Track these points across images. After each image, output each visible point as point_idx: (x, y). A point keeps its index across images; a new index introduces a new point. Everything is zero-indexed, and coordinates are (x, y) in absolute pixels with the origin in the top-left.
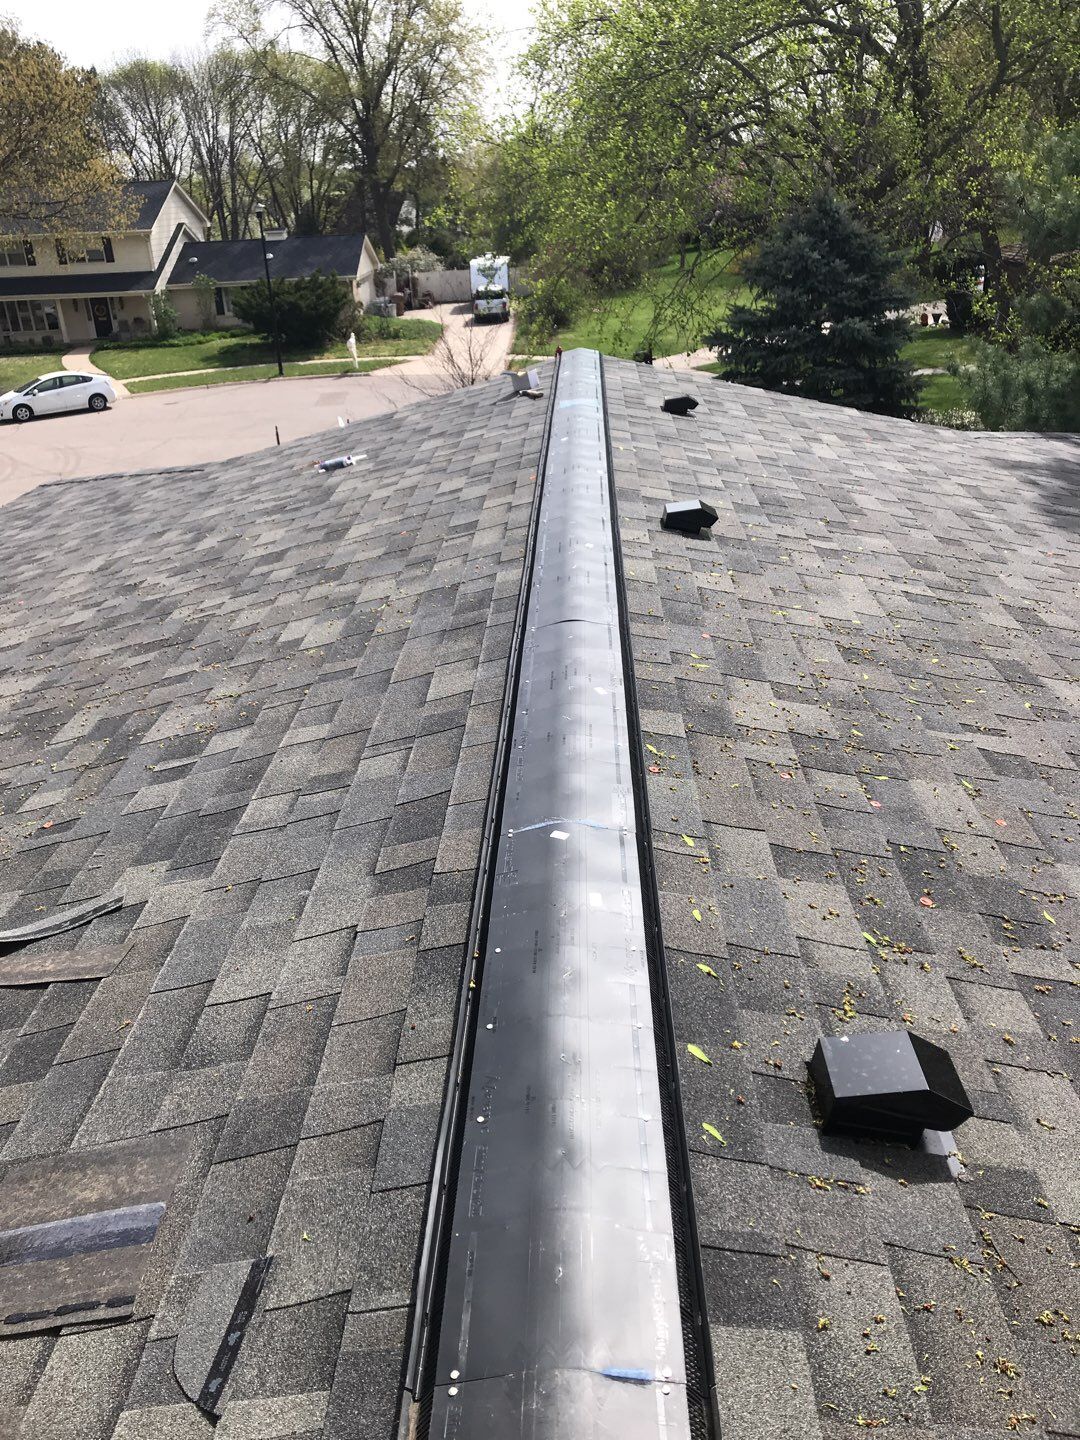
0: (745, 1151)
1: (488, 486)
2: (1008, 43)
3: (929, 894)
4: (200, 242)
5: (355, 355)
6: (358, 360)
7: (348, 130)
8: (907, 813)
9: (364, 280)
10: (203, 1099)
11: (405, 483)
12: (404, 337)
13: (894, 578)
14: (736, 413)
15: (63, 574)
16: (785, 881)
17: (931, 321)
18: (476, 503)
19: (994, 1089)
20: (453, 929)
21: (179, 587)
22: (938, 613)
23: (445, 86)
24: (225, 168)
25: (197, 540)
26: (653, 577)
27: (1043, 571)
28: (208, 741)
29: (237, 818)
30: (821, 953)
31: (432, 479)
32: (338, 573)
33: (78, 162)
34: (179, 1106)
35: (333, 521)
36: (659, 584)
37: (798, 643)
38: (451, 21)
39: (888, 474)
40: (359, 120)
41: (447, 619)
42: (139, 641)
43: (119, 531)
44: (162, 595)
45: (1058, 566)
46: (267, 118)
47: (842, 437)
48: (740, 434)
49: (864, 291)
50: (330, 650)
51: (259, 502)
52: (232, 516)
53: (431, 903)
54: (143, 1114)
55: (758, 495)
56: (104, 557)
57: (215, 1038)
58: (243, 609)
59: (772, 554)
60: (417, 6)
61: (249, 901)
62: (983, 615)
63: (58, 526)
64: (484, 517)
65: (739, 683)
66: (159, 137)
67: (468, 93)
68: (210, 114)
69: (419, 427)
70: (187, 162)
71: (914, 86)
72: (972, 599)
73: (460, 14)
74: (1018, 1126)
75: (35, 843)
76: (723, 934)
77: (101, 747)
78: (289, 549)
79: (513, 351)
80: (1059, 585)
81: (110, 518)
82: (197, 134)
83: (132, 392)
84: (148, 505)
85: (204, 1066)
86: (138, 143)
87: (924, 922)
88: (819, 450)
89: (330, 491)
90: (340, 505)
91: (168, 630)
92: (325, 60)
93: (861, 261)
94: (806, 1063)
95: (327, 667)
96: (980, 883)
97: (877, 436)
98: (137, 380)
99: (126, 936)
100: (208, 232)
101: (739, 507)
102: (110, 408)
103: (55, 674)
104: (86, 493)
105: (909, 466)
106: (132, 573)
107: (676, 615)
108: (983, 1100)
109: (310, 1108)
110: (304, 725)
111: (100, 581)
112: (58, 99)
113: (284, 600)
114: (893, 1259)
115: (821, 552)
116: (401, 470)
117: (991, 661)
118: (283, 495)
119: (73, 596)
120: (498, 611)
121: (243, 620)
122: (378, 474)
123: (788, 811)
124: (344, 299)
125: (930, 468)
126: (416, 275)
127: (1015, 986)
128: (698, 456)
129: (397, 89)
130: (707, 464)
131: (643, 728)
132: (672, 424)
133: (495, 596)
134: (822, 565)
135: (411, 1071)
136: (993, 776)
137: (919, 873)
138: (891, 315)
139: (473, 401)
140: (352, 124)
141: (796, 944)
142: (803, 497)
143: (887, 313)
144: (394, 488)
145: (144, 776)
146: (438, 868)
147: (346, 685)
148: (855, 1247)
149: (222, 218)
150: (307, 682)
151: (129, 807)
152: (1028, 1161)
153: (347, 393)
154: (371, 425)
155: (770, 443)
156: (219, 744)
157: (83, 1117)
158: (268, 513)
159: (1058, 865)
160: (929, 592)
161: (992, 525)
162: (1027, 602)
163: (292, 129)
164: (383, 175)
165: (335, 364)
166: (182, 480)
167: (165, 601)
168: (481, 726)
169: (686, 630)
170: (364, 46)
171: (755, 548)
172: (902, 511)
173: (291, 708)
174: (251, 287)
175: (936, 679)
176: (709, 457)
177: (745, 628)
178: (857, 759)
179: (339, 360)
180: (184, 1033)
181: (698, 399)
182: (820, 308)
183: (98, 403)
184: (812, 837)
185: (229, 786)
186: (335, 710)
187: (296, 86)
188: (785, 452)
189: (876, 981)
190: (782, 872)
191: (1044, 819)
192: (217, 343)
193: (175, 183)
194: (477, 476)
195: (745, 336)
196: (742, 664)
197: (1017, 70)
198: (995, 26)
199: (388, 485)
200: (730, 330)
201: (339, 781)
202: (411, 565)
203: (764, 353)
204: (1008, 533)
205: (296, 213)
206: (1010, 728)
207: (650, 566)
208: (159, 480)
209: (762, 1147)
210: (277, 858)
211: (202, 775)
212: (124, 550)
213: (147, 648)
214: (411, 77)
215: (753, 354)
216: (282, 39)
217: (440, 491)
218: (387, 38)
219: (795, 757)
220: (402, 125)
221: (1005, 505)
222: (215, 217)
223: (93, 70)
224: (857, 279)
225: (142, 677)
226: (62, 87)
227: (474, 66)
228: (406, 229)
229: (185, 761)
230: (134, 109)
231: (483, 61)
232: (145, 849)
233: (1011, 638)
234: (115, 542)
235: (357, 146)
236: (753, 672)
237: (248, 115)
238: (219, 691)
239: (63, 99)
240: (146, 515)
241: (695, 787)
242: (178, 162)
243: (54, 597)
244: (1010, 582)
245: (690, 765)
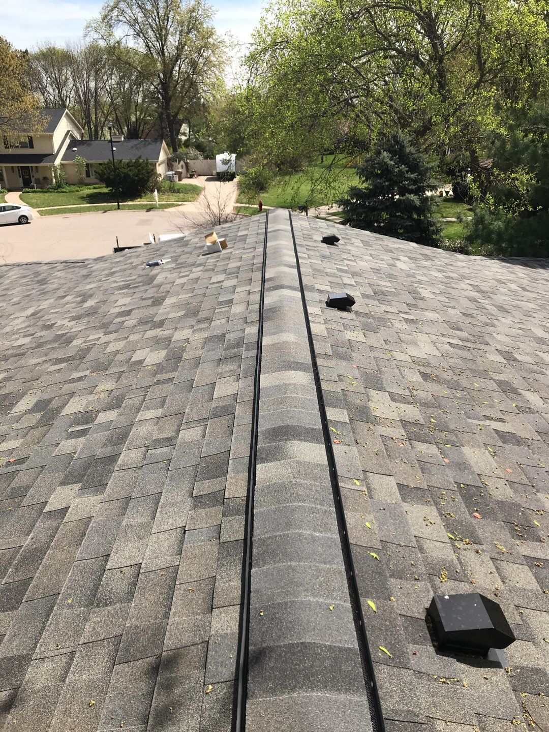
0: (400, 662)
1: (236, 280)
2: (485, 63)
3: (477, 511)
4: (78, 141)
5: (157, 201)
6: (158, 203)
7: (155, 88)
8: (462, 466)
9: (162, 163)
10: (107, 625)
11: (193, 276)
12: (182, 192)
13: (443, 335)
14: (357, 244)
15: (11, 317)
16: (406, 504)
17: (444, 194)
18: (232, 290)
19: (521, 623)
20: (238, 531)
21: (75, 327)
22: (466, 354)
23: (205, 68)
24: (92, 102)
25: (84, 301)
26: (326, 334)
27: (514, 332)
28: (96, 416)
29: (116, 461)
30: (427, 545)
31: (207, 275)
32: (161, 324)
33: (17, 98)
34: (94, 629)
35: (156, 295)
36: (329, 337)
37: (399, 370)
38: (209, 37)
39: (434, 278)
40: (161, 82)
41: (220, 352)
42: (55, 356)
43: (42, 294)
44: (66, 331)
45: (521, 329)
46: (114, 80)
47: (410, 258)
48: (361, 256)
49: (415, 182)
50: (159, 368)
51: (115, 282)
52: (101, 289)
53: (224, 515)
54: (74, 634)
55: (372, 289)
56: (34, 308)
57: (112, 589)
58: (111, 342)
59: (382, 322)
60: (192, 28)
61: (125, 509)
62: (488, 355)
63: (7, 289)
64: (236, 297)
65: (373, 393)
66: (59, 85)
67: (217, 72)
68: (85, 76)
69: (198, 245)
70: (72, 100)
71: (439, 82)
72: (482, 347)
73: (213, 34)
74: (535, 643)
75: (5, 470)
76: (379, 536)
77: (38, 416)
78: (134, 309)
79: (237, 202)
80: (521, 339)
81: (35, 286)
82: (78, 85)
83: (41, 215)
84: (56, 280)
85: (107, 605)
86: (47, 89)
87: (476, 527)
88: (400, 265)
89: (153, 278)
90: (159, 286)
91: (70, 351)
92: (145, 52)
93: (414, 167)
94: (426, 609)
95: (159, 377)
96: (501, 504)
97: (427, 257)
98: (44, 209)
99: (59, 527)
100: (82, 135)
101: (365, 296)
102: (30, 223)
103: (11, 374)
104: (22, 271)
105: (444, 274)
106: (51, 318)
107: (339, 355)
108: (516, 629)
109: (167, 633)
110: (148, 409)
111: (33, 321)
112: (7, 66)
113: (132, 338)
114: (480, 722)
115: (407, 320)
116: (190, 268)
117: (494, 380)
118: (128, 279)
119: (18, 329)
120: (247, 349)
121: (112, 348)
122: (178, 270)
123: (404, 465)
124: (152, 172)
125: (454, 275)
126: (188, 161)
127: (525, 563)
128: (341, 267)
129: (181, 68)
130: (346, 272)
131: (328, 418)
132: (327, 250)
133: (245, 341)
134: (407, 327)
135: (221, 613)
136: (502, 444)
137: (471, 499)
138: (429, 194)
139: (225, 233)
140: (158, 85)
141: (414, 539)
142: (394, 290)
143: (427, 192)
144: (187, 278)
145: (63, 434)
146: (227, 496)
147: (170, 387)
148: (460, 717)
149: (90, 128)
150: (148, 385)
151: (56, 452)
152: (540, 662)
153: (153, 220)
154: (172, 243)
155: (376, 261)
156: (103, 418)
157: (41, 634)
158: (120, 288)
159: (538, 494)
160: (460, 343)
161: (487, 307)
162: (508, 348)
163: (127, 86)
164: (172, 112)
165: (147, 205)
166: (74, 267)
167: (68, 335)
168: (243, 414)
169: (344, 363)
170: (165, 47)
171: (374, 318)
172: (443, 299)
173: (141, 398)
174: (105, 164)
175: (469, 391)
176: (346, 268)
177: (373, 362)
178: (435, 435)
179: (148, 203)
180: (95, 585)
181: (339, 237)
182: (394, 189)
183: (23, 220)
184: (416, 480)
185: (110, 442)
186: (164, 401)
187: (130, 64)
188: (384, 266)
189: (456, 561)
190: (404, 499)
191: (529, 468)
192: (87, 191)
193: (67, 110)
194: (229, 274)
195: (357, 201)
196: (374, 382)
197: (488, 77)
198: (479, 55)
199: (184, 276)
200: (349, 198)
201: (169, 442)
202: (199, 322)
203: (366, 210)
204: (494, 310)
205: (128, 127)
206: (507, 418)
207: (323, 327)
208: (61, 266)
209: (409, 659)
210: (139, 486)
211: (95, 435)
212: (45, 305)
213: (59, 361)
214: (188, 63)
215: (360, 210)
216: (124, 41)
217: (211, 281)
218: (177, 44)
219: (404, 434)
220: (183, 86)
221: (492, 295)
222: (86, 127)
223: (26, 51)
224: (412, 175)
225: (59, 377)
226: (10, 60)
227: (220, 59)
228: (183, 138)
229: (85, 427)
230: (47, 72)
231: (224, 57)
232: (66, 476)
233: (503, 368)
234: (39, 300)
235: (160, 96)
236: (379, 387)
237: (105, 78)
238: (100, 387)
239: (10, 66)
240: (55, 286)
241: (356, 451)
242: (68, 100)
243: (8, 329)
244: (498, 337)
245: (353, 439)
